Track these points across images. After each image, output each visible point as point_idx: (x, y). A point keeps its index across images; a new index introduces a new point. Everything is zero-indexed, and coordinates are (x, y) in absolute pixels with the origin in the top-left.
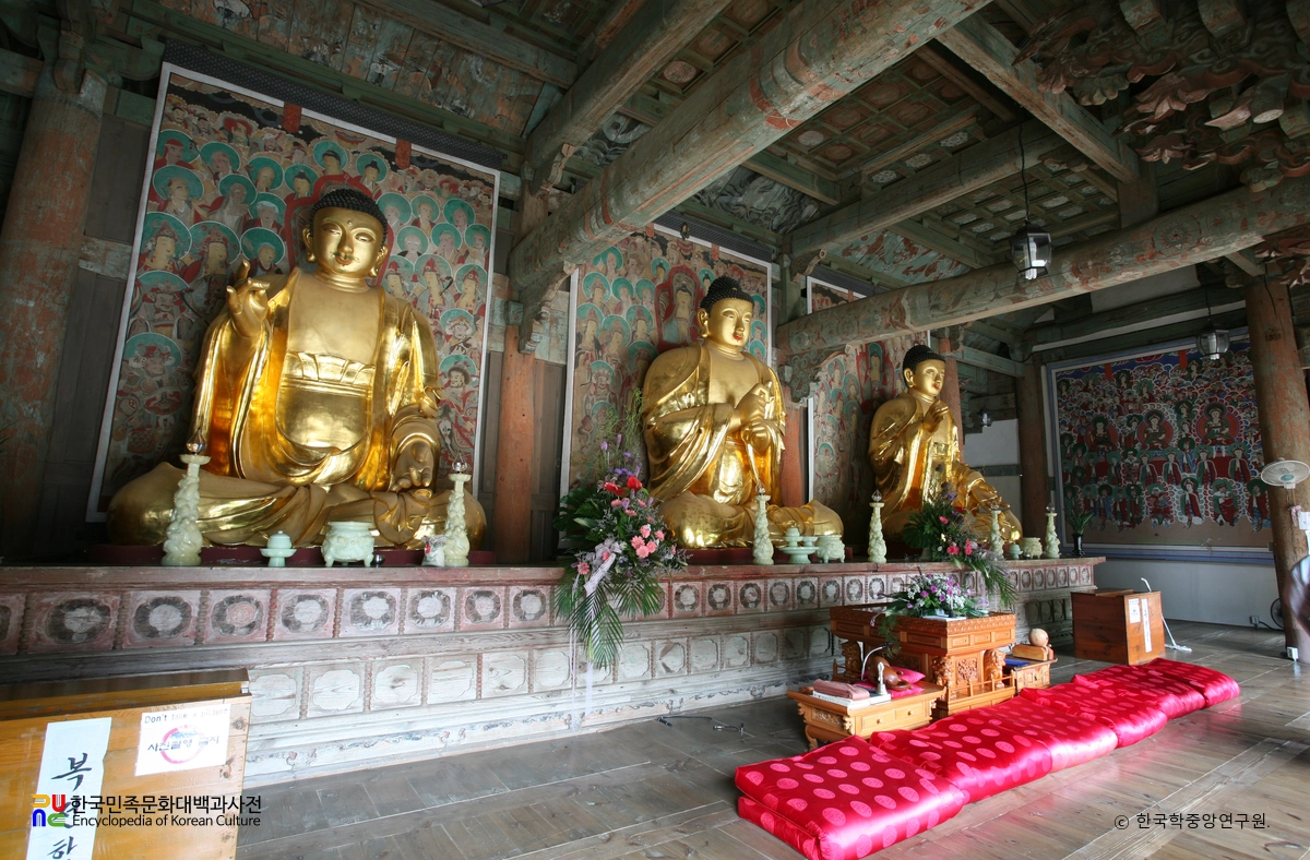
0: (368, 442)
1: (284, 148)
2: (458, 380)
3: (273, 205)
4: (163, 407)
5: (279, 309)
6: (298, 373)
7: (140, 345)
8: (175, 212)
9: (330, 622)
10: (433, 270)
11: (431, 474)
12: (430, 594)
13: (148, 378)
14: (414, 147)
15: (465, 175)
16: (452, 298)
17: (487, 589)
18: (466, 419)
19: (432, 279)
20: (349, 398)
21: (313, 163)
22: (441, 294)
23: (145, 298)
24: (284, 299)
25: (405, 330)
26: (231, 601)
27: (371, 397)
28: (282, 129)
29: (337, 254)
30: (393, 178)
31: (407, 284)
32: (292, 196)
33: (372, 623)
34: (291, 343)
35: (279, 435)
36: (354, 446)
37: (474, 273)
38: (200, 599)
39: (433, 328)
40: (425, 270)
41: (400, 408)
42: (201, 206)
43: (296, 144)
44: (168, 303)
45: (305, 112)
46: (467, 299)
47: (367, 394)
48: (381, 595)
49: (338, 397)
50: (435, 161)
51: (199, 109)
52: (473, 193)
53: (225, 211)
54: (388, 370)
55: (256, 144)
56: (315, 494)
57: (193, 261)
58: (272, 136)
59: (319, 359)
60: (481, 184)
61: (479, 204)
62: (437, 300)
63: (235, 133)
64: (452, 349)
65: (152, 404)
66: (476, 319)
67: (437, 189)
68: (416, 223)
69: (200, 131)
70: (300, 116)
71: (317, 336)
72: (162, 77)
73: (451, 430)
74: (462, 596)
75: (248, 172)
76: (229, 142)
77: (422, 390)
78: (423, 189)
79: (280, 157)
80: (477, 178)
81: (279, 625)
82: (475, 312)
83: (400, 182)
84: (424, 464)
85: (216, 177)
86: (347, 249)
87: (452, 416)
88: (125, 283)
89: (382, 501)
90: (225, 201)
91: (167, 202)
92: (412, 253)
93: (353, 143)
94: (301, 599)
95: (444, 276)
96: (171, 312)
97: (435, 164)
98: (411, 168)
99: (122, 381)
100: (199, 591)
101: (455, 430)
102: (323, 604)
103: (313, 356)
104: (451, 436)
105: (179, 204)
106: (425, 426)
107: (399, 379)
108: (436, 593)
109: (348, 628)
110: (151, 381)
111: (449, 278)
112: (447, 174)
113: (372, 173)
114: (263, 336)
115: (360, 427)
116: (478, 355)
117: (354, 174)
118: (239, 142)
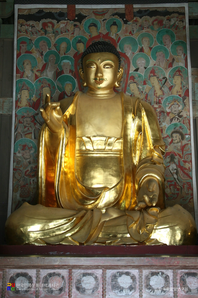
0: (124, 182)
1: (69, 29)
2: (178, 138)
3: (68, 61)
4: (32, 174)
5: (71, 115)
6: (84, 148)
7: (20, 145)
8: (27, 77)
9: (100, 289)
10: (154, 75)
11: (157, 198)
12: (157, 274)
13: (24, 160)
14: (135, 6)
15: (166, 13)
16: (168, 90)
17: (193, 271)
18: (185, 162)
19: (154, 81)
20: (111, 158)
21: (84, 33)
22: (161, 89)
23: (20, 122)
24: (73, 109)
25: (137, 114)
26: (50, 275)
27: (122, 156)
28: (68, 20)
29: (95, 79)
30: (126, 28)
31: (140, 87)
32: (77, 53)
33: (124, 291)
34: (78, 133)
35: (78, 183)
36: (116, 185)
37: (179, 71)
38: (37, 274)
39: (158, 110)
40: (150, 77)
41: (140, 160)
42: (37, 71)
43: (75, 25)
44: (29, 122)
45: (78, 7)
46: (177, 88)
47: (121, 154)
48: (127, 274)
49: (105, 158)
50: (148, 10)
51: (31, 23)
52: (172, 22)
53: (48, 70)
54: (130, 139)
55: (57, 32)
56: (96, 214)
57: (37, 99)
58: (64, 25)
59: (93, 139)
60: (176, 15)
61: (177, 28)
62: (159, 93)
63: (48, 29)
64: (171, 120)
65: (27, 174)
66: (184, 99)
67: (151, 27)
68: (142, 50)
69: (33, 33)
70: (75, 9)
71: (91, 126)
72: (15, 12)
73: (177, 169)
74: (177, 276)
75: (55, 47)
76: (46, 34)
77: (152, 148)
78: (143, 29)
79: (68, 35)
80: (174, 12)
81: (74, 290)
82: (183, 95)
83: (130, 29)
84: (153, 192)
85: (42, 54)
86: (99, 75)
87: (176, 161)
88: (11, 116)
89: (131, 216)
90: (47, 65)
91: (23, 73)
92: (142, 68)
93: (102, 15)
94: (85, 275)
95: (161, 78)
96: (31, 127)
97: (148, 12)
98: (135, 19)
99: (14, 164)
100: (35, 270)
101: (179, 169)
102: (96, 278)
103: (89, 138)
104: (177, 173)
105: (28, 73)
106: (154, 169)
107: (138, 144)
108: (160, 273)
109: (110, 293)
110: (26, 162)
111: (164, 78)
112: (155, 16)
113: (114, 28)
114: (63, 131)
115: (118, 174)
116: (187, 121)
117: (104, 32)
118: (50, 33)
